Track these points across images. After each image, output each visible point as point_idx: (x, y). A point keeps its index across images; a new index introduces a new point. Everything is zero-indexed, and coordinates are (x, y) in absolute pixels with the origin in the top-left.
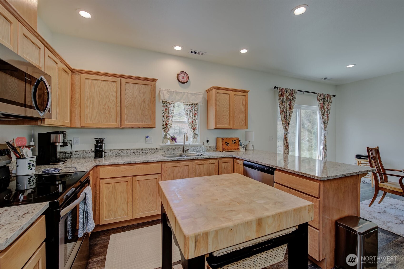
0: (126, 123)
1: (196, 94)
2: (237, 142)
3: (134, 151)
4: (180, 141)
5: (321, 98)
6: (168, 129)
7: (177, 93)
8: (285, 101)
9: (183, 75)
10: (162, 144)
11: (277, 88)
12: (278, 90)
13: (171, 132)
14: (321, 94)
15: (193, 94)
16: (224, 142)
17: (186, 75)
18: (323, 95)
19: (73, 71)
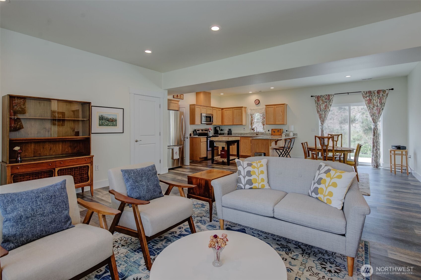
0: (234, 123)
1: (262, 109)
2: (280, 131)
3: (240, 134)
4: (256, 131)
5: (368, 95)
6: (252, 125)
7: (254, 109)
8: (320, 104)
9: (256, 101)
10: (249, 132)
11: (314, 96)
12: (315, 98)
13: (254, 127)
14: (368, 91)
15: (260, 109)
16: (273, 131)
17: (258, 101)
18: (370, 92)
19: (222, 109)
